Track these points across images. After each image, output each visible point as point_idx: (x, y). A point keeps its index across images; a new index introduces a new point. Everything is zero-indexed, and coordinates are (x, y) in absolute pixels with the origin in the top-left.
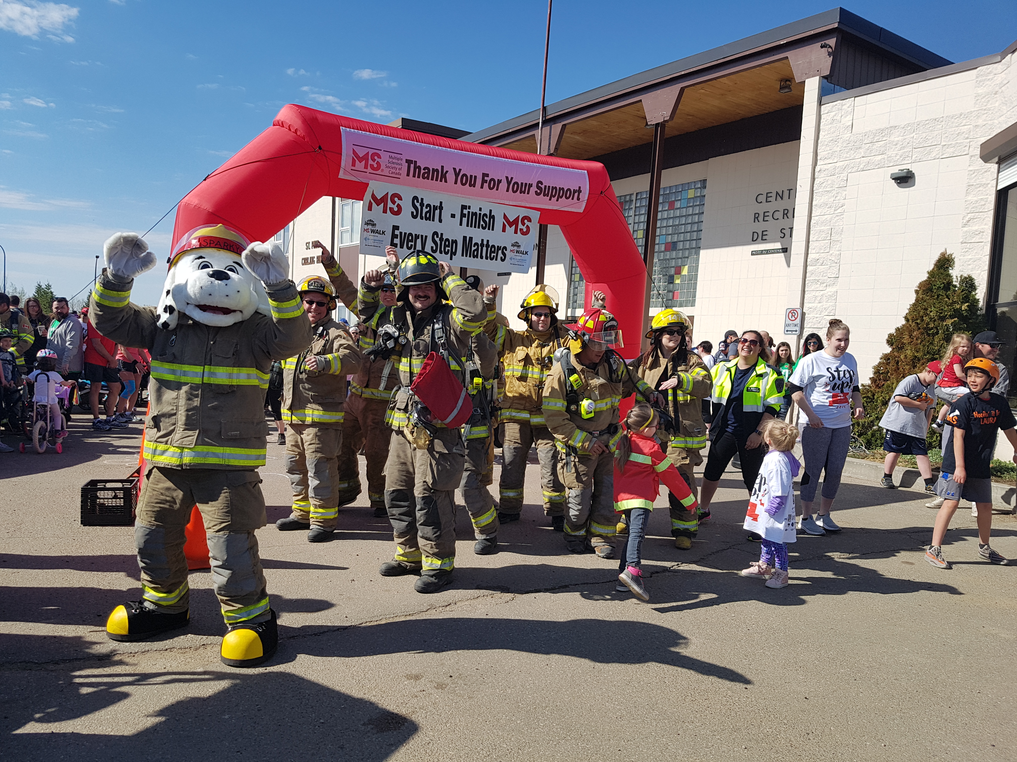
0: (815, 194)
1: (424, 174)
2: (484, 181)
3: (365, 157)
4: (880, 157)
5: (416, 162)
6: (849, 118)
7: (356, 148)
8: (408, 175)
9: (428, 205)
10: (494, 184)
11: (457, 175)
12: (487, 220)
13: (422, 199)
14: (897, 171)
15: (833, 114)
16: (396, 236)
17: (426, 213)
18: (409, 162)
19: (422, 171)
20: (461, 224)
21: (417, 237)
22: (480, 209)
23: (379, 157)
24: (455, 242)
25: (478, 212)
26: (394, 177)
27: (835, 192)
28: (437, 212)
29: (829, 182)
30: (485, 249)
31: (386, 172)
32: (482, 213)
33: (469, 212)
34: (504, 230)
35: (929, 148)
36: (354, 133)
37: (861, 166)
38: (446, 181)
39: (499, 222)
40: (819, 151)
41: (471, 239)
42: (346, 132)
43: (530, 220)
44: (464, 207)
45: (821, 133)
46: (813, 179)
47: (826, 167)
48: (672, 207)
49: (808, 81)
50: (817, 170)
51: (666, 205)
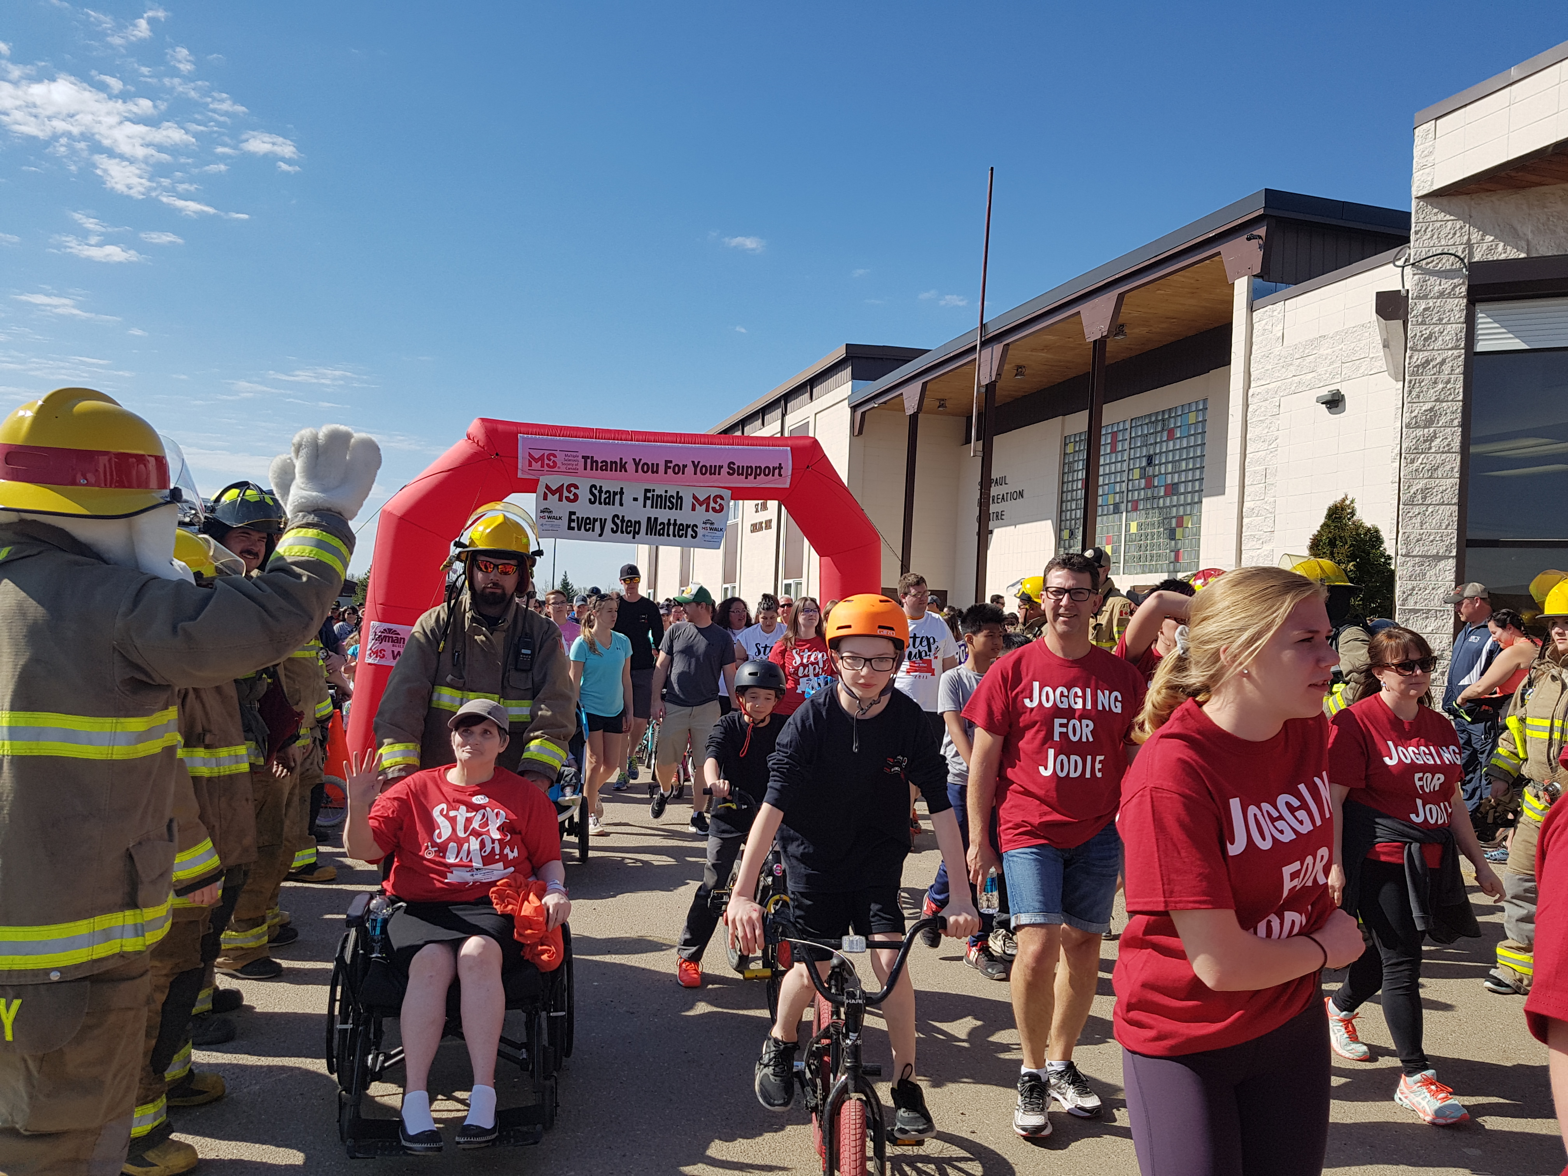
0: (1249, 425)
1: (602, 467)
2: (667, 468)
3: (541, 458)
4: (1311, 375)
5: (592, 457)
6: (1280, 327)
7: (532, 452)
8: (585, 469)
9: (607, 492)
10: (679, 469)
11: (637, 465)
12: (674, 501)
13: (601, 487)
14: (1326, 393)
15: (1264, 322)
16: (573, 521)
17: (605, 499)
18: (585, 458)
19: (600, 465)
20: (645, 506)
21: (595, 520)
22: (666, 492)
23: (555, 456)
24: (639, 522)
25: (664, 494)
26: (573, 472)
27: (1268, 422)
28: (618, 497)
29: (1263, 409)
30: (671, 527)
31: (563, 468)
32: (668, 495)
33: (653, 495)
34: (694, 509)
35: (1358, 362)
36: (531, 438)
37: (1293, 388)
38: (626, 471)
39: (688, 502)
40: (1252, 370)
41: (656, 519)
42: (523, 438)
43: (722, 498)
44: (647, 491)
45: (1254, 347)
46: (1246, 405)
47: (1258, 390)
48: (1171, 436)
49: (1237, 283)
50: (1250, 394)
51: (1165, 434)
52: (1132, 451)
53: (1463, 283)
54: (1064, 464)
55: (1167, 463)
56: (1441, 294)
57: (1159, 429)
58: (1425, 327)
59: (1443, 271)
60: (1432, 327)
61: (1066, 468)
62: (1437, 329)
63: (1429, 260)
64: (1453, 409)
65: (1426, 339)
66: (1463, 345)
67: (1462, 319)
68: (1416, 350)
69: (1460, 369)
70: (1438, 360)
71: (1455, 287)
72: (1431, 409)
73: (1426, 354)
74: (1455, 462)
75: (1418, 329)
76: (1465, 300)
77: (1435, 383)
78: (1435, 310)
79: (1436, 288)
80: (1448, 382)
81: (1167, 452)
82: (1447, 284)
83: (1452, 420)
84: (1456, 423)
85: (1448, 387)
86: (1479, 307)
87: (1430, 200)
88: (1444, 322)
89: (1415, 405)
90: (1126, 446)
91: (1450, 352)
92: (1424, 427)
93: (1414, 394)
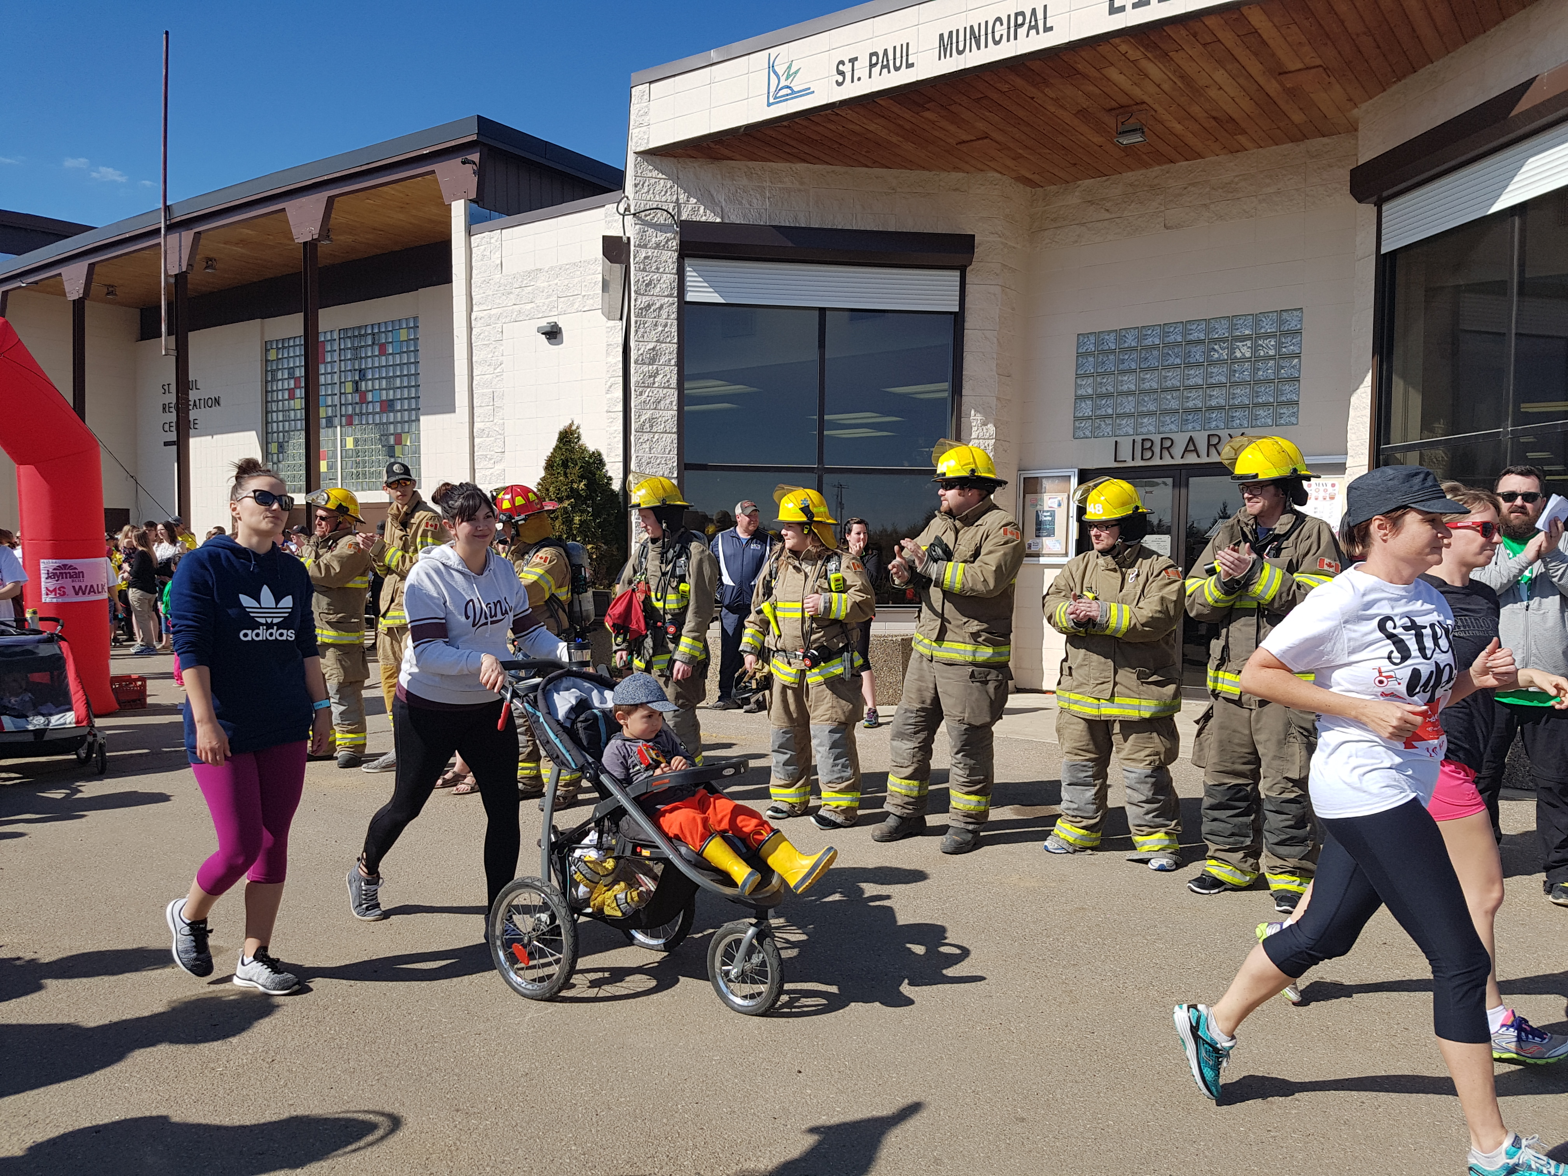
0: (474, 348)
4: (529, 306)
6: (498, 253)
14: (545, 324)
15: (483, 247)
27: (492, 347)
29: (486, 333)
35: (572, 298)
37: (513, 316)
40: (473, 294)
45: (474, 271)
46: (470, 329)
47: (481, 314)
48: (383, 352)
49: (454, 204)
50: (473, 317)
51: (376, 348)
52: (343, 363)
53: (674, 238)
54: (267, 371)
55: (380, 378)
56: (658, 246)
57: (370, 343)
58: (646, 274)
59: (658, 225)
60: (652, 274)
61: (269, 375)
62: (655, 277)
63: (647, 213)
64: (670, 349)
65: (647, 285)
66: (675, 294)
67: (675, 271)
68: (640, 294)
69: (674, 316)
70: (658, 305)
71: (668, 240)
72: (654, 349)
73: (648, 298)
74: (672, 396)
75: (640, 275)
76: (676, 254)
77: (656, 325)
78: (654, 260)
79: (653, 240)
80: (666, 326)
81: (379, 367)
82: (662, 237)
83: (670, 360)
84: (673, 362)
85: (666, 330)
86: (687, 261)
87: (647, 157)
88: (661, 270)
89: (641, 344)
90: (336, 358)
91: (666, 299)
92: (649, 364)
93: (639, 333)
